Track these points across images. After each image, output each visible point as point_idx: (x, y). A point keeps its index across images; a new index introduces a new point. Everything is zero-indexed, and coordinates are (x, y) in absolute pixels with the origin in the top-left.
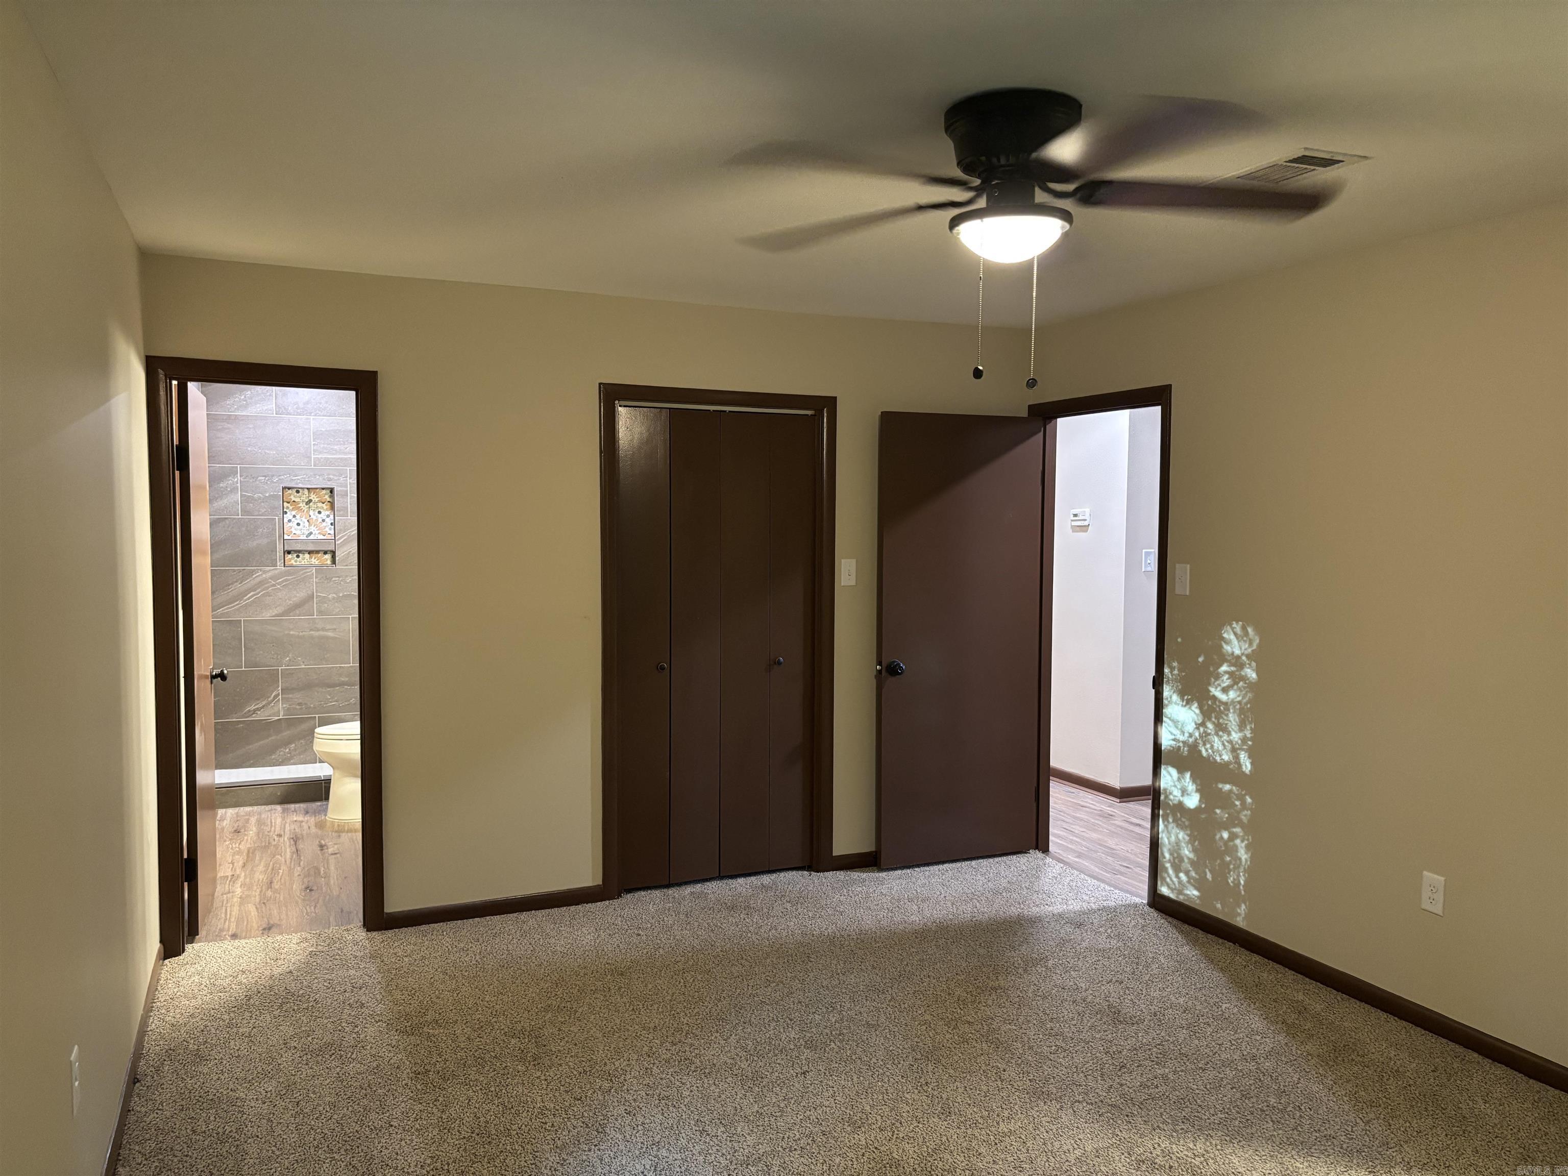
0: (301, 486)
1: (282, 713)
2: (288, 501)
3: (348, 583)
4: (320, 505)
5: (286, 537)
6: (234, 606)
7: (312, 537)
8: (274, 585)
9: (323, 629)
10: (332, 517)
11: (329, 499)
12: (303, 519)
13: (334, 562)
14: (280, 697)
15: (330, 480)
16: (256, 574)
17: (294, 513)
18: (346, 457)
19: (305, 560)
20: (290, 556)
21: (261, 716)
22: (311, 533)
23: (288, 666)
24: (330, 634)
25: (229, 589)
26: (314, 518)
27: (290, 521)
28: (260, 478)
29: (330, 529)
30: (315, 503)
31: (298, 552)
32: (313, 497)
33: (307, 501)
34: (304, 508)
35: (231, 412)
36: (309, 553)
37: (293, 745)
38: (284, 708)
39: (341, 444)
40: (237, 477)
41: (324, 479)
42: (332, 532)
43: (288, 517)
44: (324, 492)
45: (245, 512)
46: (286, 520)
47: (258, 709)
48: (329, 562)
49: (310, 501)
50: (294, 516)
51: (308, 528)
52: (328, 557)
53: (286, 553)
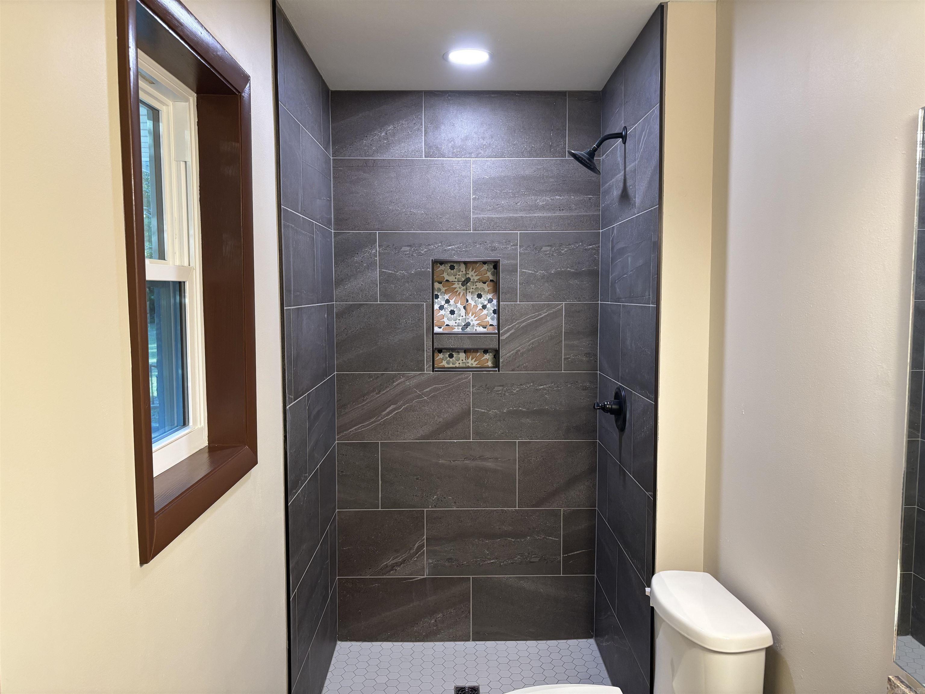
0: (456, 258)
1: (427, 571)
2: (440, 280)
3: (515, 394)
4: (480, 285)
5: (437, 330)
6: (368, 425)
7: (469, 330)
8: (419, 396)
9: (482, 458)
10: (495, 302)
11: (491, 278)
12: (459, 305)
13: (496, 364)
14: (425, 549)
15: (494, 249)
16: (397, 380)
17: (447, 297)
18: (515, 215)
19: (460, 361)
20: (441, 356)
21: (400, 573)
22: (467, 325)
23: (435, 507)
24: (490, 464)
25: (364, 400)
26: (473, 303)
27: (441, 308)
28: (404, 249)
29: (492, 319)
30: (474, 283)
31: (451, 352)
32: (471, 274)
33: (463, 279)
34: (459, 291)
35: (369, 156)
36: (465, 352)
37: (440, 615)
38: (429, 564)
39: (510, 197)
40: (375, 247)
41: (486, 249)
42: (495, 323)
43: (440, 301)
44: (486, 267)
45: (385, 296)
46: (436, 307)
47: (398, 564)
48: (490, 364)
49: (468, 280)
50: (447, 301)
51: (464, 317)
52: (488, 357)
53: (436, 351)
